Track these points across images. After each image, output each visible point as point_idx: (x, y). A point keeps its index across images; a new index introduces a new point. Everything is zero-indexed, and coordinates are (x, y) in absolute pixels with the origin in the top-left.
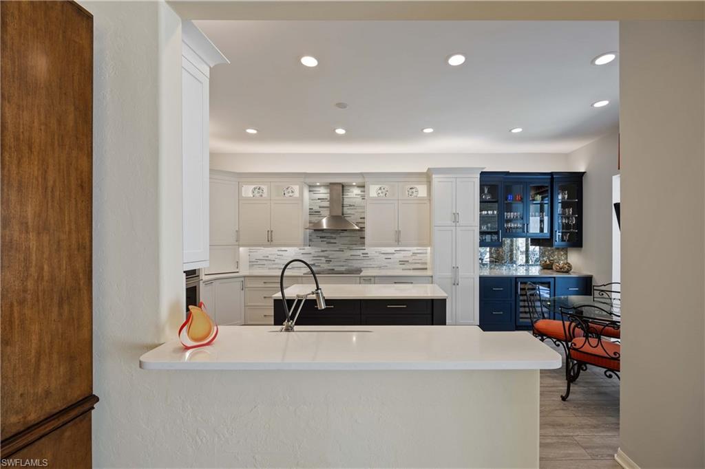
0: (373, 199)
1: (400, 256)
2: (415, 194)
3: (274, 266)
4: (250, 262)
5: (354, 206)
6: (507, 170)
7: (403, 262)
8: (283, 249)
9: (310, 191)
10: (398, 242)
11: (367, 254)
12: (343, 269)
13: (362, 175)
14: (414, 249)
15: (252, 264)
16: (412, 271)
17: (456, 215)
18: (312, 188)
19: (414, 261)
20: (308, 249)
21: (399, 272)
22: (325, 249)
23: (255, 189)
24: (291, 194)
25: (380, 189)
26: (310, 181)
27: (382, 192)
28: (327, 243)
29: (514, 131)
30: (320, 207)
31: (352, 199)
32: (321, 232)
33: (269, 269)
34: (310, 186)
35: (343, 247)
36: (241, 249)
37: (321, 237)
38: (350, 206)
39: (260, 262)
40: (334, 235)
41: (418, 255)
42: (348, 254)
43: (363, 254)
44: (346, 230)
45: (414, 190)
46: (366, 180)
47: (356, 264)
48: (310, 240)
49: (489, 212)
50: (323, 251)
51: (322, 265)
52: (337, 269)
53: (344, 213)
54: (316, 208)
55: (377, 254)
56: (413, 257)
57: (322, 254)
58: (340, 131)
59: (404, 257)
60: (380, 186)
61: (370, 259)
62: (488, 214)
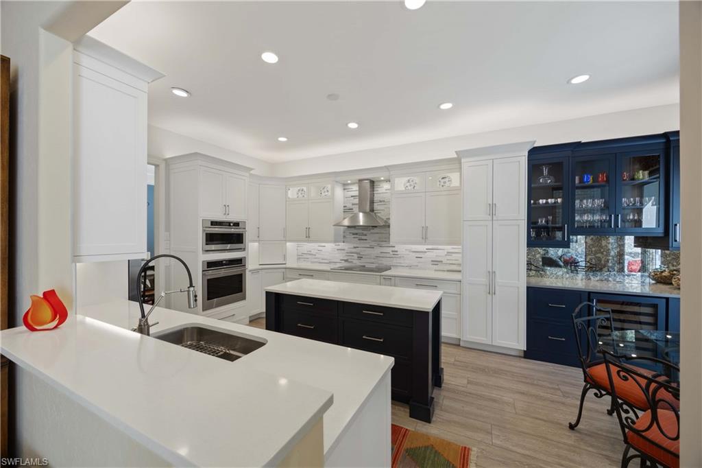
0: (401, 193)
1: (432, 255)
2: (447, 184)
3: (316, 260)
4: (298, 255)
5: (384, 201)
6: (579, 141)
7: (435, 262)
8: (323, 244)
9: (344, 189)
10: (425, 239)
11: (397, 251)
12: (374, 266)
13: (387, 168)
14: (449, 248)
15: (300, 257)
16: (446, 273)
17: (492, 207)
18: (345, 186)
19: (448, 262)
20: (342, 245)
21: (431, 273)
22: (357, 245)
23: (299, 190)
24: (327, 193)
25: (409, 181)
26: (342, 179)
27: (411, 185)
28: (359, 240)
29: (575, 81)
30: (353, 204)
31: (382, 195)
32: (353, 229)
33: (312, 262)
34: (344, 185)
35: (373, 244)
36: (288, 244)
37: (354, 234)
38: (381, 201)
39: (305, 256)
40: (365, 232)
41: (454, 255)
42: (377, 251)
43: (393, 251)
44: (376, 227)
45: (447, 179)
46: (392, 173)
47: (385, 262)
48: (344, 237)
49: (549, 201)
50: (355, 248)
51: (354, 261)
52: (367, 266)
53: (375, 209)
54: (349, 206)
55: (407, 252)
56: (449, 257)
57: (354, 250)
58: (353, 125)
59: (437, 256)
60: (409, 178)
61: (400, 257)
62: (547, 203)
